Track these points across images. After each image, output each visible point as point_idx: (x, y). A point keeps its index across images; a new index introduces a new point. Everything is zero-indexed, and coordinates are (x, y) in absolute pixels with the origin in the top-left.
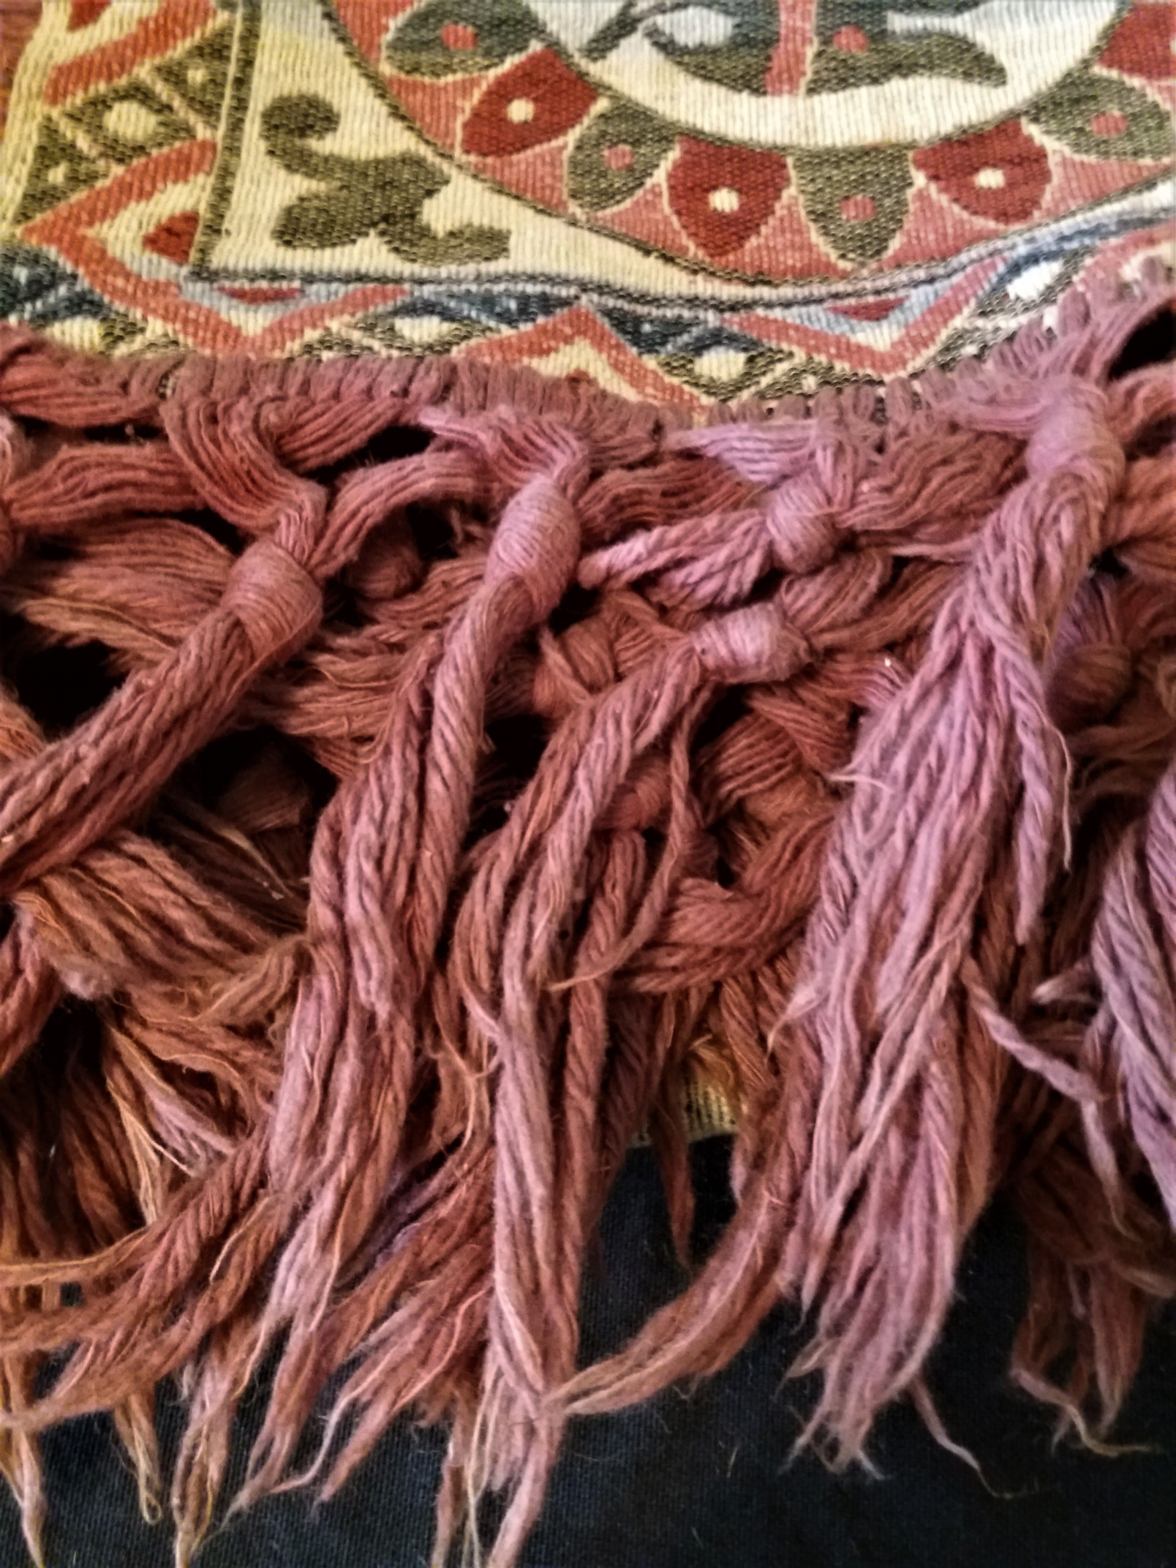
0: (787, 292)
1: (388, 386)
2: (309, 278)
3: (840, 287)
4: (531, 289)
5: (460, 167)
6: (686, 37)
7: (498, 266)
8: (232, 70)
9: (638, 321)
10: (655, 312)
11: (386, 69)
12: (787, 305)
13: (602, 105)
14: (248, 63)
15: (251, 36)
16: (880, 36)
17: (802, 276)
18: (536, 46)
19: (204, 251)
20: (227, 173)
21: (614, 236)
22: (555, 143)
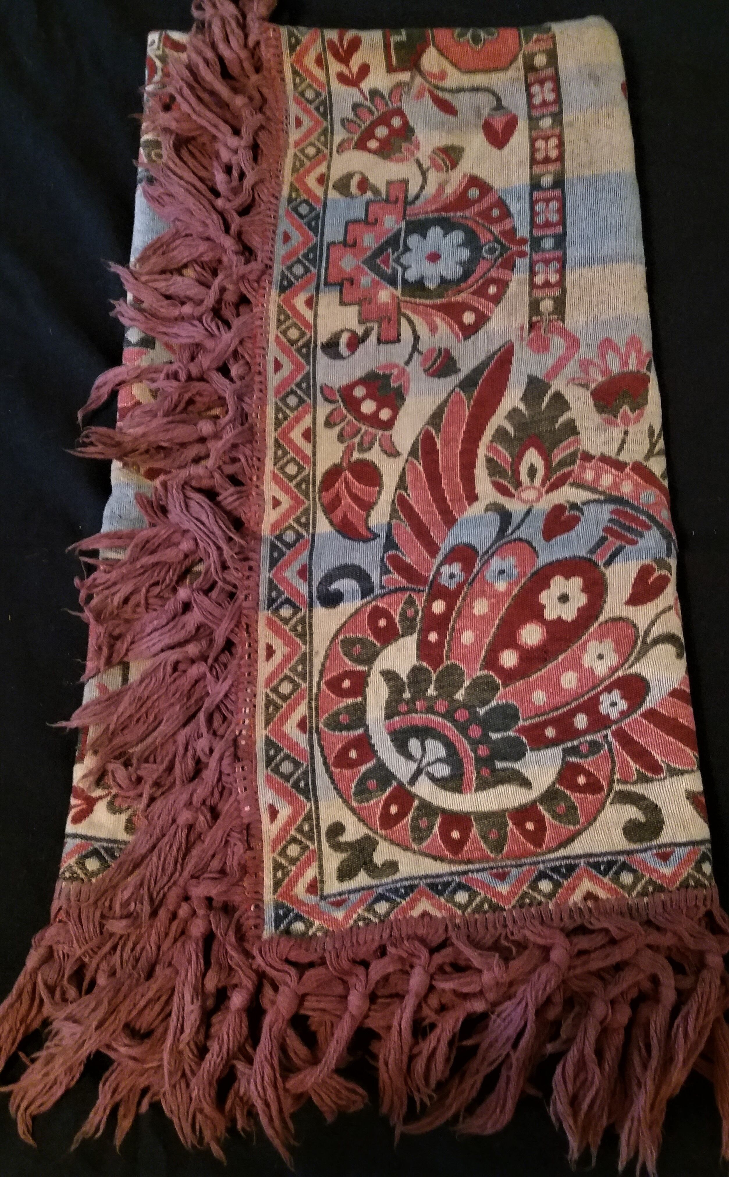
0: (477, 866)
1: (377, 938)
2: (350, 892)
3: (492, 864)
4: (407, 883)
5: (381, 836)
6: (438, 775)
7: (397, 876)
8: (314, 822)
9: (437, 885)
10: (441, 880)
11: (354, 804)
12: (478, 871)
13: (416, 803)
14: (318, 818)
15: (317, 808)
16: (494, 770)
17: (480, 861)
18: (394, 784)
19: (322, 889)
20: (320, 860)
21: (427, 855)
22: (405, 821)
